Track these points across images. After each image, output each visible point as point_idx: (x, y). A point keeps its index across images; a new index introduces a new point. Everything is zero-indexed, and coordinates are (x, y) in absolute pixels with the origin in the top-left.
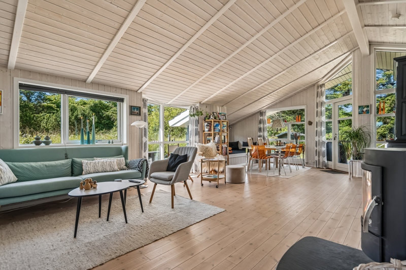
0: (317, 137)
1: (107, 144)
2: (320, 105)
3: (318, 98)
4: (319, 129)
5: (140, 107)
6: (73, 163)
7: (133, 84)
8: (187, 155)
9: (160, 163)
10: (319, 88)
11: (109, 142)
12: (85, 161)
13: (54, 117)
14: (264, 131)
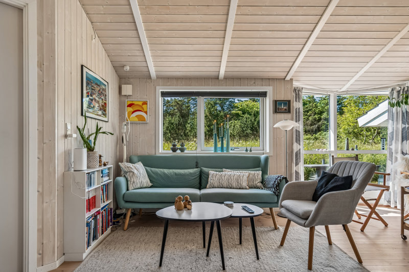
1: (244, 152)
5: (289, 101)
6: (201, 172)
7: (276, 69)
8: (351, 176)
9: (299, 186)
11: (247, 150)
12: (212, 172)
13: (239, 124)
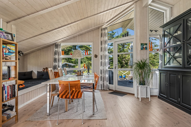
0: (102, 66)
2: (103, 43)
3: (102, 38)
4: (103, 61)
10: (103, 31)
14: (59, 61)
